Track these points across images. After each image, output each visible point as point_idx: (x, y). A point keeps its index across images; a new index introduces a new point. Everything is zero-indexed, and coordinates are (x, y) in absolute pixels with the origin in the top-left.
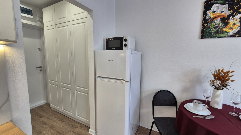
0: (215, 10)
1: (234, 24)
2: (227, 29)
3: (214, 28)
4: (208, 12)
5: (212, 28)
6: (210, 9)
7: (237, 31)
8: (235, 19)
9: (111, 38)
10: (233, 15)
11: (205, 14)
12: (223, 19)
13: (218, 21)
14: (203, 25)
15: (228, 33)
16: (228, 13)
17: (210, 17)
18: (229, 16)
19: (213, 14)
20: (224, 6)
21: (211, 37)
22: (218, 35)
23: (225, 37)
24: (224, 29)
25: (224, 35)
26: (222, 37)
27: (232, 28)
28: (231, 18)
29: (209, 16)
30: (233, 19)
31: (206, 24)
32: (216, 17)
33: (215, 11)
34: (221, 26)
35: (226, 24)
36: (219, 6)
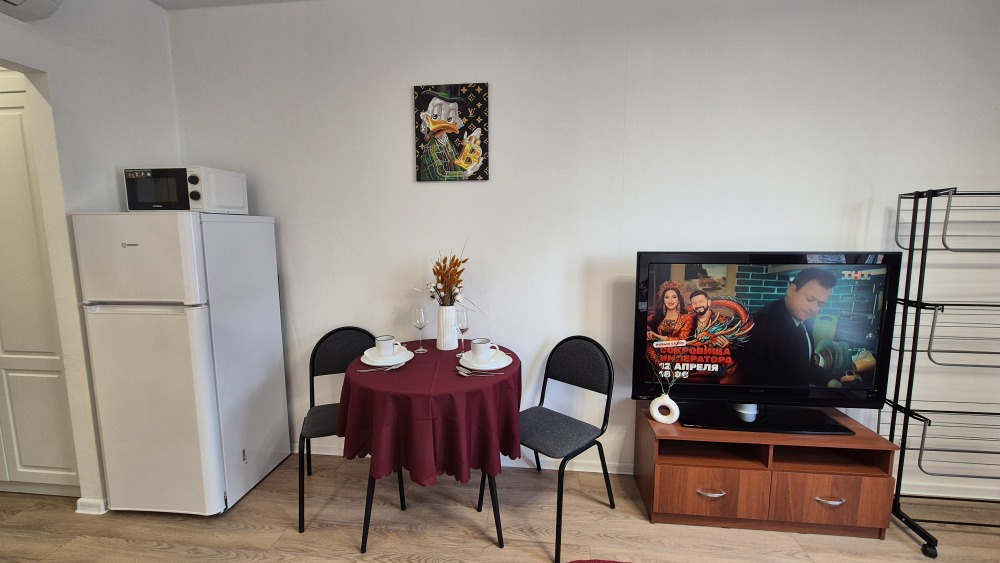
0: (435, 113)
1: (473, 151)
2: (460, 162)
3: (439, 156)
4: (423, 115)
5: (434, 155)
6: (426, 110)
7: (479, 166)
8: (473, 140)
9: (146, 171)
10: (469, 130)
11: (418, 121)
12: (452, 137)
13: (444, 140)
14: (418, 148)
15: (464, 170)
16: (460, 123)
17: (428, 129)
18: (462, 130)
19: (434, 123)
20: (451, 105)
21: (436, 180)
22: (449, 174)
23: (461, 179)
24: (457, 162)
25: (457, 174)
26: (455, 180)
27: (469, 161)
28: (465, 136)
29: (425, 125)
30: (470, 139)
31: (422, 146)
32: (439, 131)
33: (436, 116)
34: (451, 153)
35: (460, 149)
36: (441, 105)
